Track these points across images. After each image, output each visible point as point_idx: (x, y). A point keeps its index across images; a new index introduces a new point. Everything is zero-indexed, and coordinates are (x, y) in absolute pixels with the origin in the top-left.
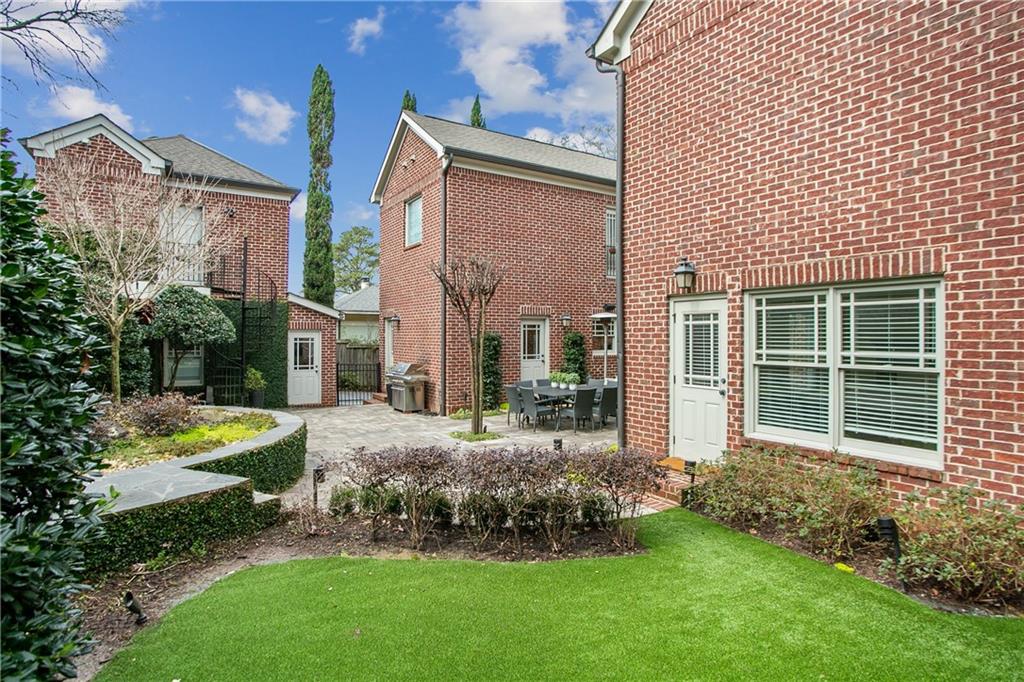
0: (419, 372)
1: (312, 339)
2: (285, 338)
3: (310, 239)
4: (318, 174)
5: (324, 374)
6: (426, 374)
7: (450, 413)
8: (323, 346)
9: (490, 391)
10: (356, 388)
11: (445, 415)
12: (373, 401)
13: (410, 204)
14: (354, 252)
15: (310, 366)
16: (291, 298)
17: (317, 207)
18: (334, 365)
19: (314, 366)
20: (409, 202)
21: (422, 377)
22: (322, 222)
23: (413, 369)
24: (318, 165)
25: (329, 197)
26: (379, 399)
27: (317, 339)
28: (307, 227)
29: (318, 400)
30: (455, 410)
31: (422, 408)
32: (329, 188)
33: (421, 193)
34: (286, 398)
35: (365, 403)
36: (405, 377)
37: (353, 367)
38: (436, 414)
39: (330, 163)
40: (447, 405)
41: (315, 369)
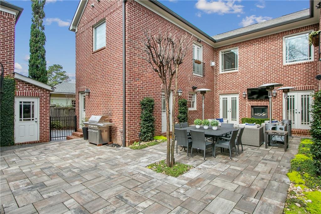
0: (106, 121)
1: (33, 103)
2: (12, 102)
3: (33, 53)
4: (37, 20)
5: (41, 123)
6: (111, 121)
7: (129, 145)
8: (41, 106)
9: (150, 130)
10: (60, 128)
11: (125, 146)
12: (73, 137)
13: (95, 28)
14: (54, 74)
15: (31, 118)
16: (16, 76)
17: (36, 37)
18: (48, 118)
19: (34, 118)
20: (95, 27)
21: (108, 124)
22: (39, 45)
23: (103, 119)
24: (37, 16)
25: (43, 33)
26: (77, 136)
27: (36, 103)
28: (31, 47)
29: (36, 138)
30: (132, 142)
31: (108, 142)
32: (43, 29)
33: (104, 19)
34: (13, 140)
35: (68, 138)
36: (99, 124)
37: (58, 118)
38: (118, 146)
39: (44, 16)
40: (127, 140)
41: (35, 120)
